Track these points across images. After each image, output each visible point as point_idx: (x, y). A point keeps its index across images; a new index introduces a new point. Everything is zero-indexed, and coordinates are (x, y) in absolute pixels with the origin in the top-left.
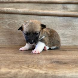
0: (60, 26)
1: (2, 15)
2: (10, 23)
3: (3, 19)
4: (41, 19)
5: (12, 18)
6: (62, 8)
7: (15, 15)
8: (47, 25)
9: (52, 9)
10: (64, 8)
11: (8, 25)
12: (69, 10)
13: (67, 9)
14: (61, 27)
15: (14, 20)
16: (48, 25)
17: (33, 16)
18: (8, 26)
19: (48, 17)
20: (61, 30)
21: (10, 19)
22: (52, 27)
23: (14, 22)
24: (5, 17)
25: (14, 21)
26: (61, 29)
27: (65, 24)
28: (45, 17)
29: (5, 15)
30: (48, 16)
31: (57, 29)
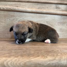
1: (13, 13)
3: (14, 16)
4: (44, 17)
6: (55, 8)
9: (47, 8)
10: (57, 8)
12: (60, 9)
13: (59, 8)
14: (59, 24)
20: (59, 26)
22: (53, 23)
24: (16, 14)
25: (23, 18)
29: (16, 13)
31: (57, 25)
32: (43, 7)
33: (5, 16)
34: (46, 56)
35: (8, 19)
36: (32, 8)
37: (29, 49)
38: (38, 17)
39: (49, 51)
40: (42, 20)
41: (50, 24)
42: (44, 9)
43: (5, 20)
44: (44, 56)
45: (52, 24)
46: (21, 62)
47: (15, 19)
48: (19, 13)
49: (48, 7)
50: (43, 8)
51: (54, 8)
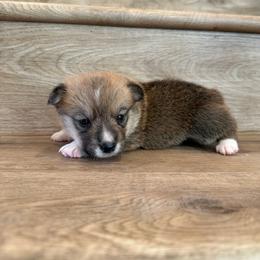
0: (202, 65)
2: (27, 54)
5: (32, 38)
7: (43, 25)
8: (157, 61)
11: (21, 62)
16: (161, 61)
17: (105, 30)
18: (18, 67)
19: (159, 33)
21: (24, 39)
23: (39, 52)
26: (204, 74)
27: (218, 56)
28: (151, 33)
30: (159, 31)
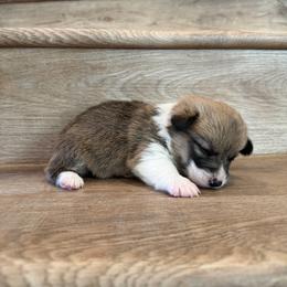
1: (99, 56)
3: (103, 68)
6: (274, 11)
9: (240, 14)
15: (139, 72)
22: (270, 88)
25: (141, 75)
29: (109, 54)
32: (222, 11)
33: (68, 71)
34: (259, 252)
35: (79, 80)
36: (172, 18)
37: (183, 214)
38: (205, 64)
39: (266, 224)
40: (223, 76)
41: (258, 92)
42: (225, 20)
43: (69, 85)
44: (249, 249)
45: (268, 91)
46: (164, 278)
47: (109, 82)
48: (122, 53)
49: (244, 10)
50: (222, 15)
51: (269, 14)
